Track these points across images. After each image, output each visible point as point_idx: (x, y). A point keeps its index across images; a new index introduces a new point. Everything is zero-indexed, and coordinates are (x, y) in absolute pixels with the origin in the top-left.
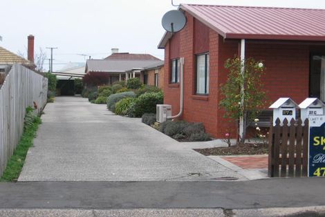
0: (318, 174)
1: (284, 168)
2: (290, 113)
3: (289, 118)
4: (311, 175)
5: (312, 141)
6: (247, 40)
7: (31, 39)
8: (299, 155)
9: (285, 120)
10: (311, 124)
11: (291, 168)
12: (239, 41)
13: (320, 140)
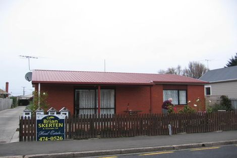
0: (41, 140)
1: (25, 138)
2: (29, 114)
3: (27, 116)
4: (38, 140)
5: (38, 126)
6: (41, 84)
7: (7, 84)
8: (32, 132)
9: (26, 117)
10: (37, 119)
11: (29, 138)
12: (38, 84)
13: (41, 125)
